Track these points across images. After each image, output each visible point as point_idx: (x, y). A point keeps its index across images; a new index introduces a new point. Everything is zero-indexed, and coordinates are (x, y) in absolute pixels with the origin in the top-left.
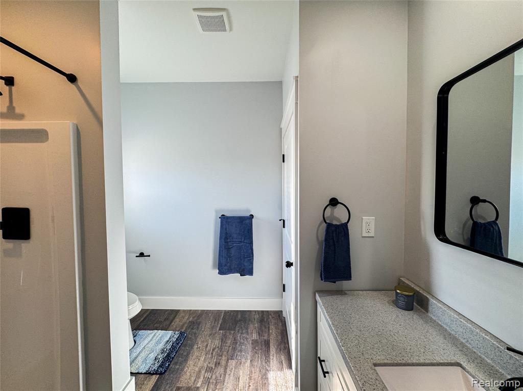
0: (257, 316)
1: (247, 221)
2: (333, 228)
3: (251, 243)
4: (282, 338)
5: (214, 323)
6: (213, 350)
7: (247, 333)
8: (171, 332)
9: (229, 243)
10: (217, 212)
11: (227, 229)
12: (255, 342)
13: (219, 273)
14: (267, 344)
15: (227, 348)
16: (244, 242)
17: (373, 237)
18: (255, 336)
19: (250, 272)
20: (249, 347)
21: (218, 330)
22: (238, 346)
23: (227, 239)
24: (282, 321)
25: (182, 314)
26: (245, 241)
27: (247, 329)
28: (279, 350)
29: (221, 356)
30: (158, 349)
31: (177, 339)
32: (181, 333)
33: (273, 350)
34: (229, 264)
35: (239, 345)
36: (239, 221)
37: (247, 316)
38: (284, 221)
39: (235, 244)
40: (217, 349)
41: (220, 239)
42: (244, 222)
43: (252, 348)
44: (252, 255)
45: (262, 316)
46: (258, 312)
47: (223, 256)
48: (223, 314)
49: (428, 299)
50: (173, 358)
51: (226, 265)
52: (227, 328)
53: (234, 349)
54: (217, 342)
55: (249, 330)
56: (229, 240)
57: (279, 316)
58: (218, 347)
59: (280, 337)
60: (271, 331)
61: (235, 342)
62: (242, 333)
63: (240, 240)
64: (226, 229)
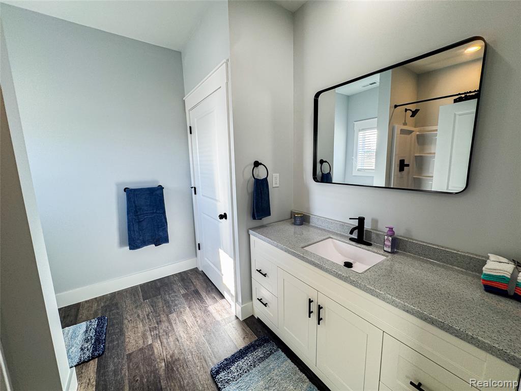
0: (176, 278)
1: (158, 192)
2: (260, 182)
3: (164, 213)
4: (207, 284)
5: (135, 298)
6: (148, 315)
7: (175, 292)
8: (84, 323)
9: (139, 216)
10: (118, 185)
11: (136, 202)
12: (185, 296)
13: (130, 249)
14: (197, 292)
15: (162, 309)
16: (156, 213)
17: (278, 187)
18: (183, 292)
19: (166, 240)
20: (182, 300)
21: (142, 300)
22: (170, 303)
23: (137, 212)
24: (201, 274)
25: (86, 305)
26: (158, 212)
27: (172, 289)
28: (208, 292)
29: (159, 315)
30: (78, 342)
31: (98, 325)
32: (98, 319)
33: (203, 294)
34: (141, 238)
35: (172, 303)
36: (148, 192)
37: (166, 281)
38: (195, 188)
39: (146, 217)
40: (151, 313)
41: (128, 214)
42: (154, 193)
43: (185, 299)
44: (166, 225)
45: (182, 276)
46: (176, 275)
47: (134, 231)
48: (139, 288)
49: (310, 216)
50: (105, 339)
51: (138, 239)
52: (152, 296)
53: (169, 307)
54: (148, 309)
55: (175, 289)
56: (139, 213)
57: (196, 271)
58: (152, 312)
59: (205, 285)
60: (195, 283)
61: (166, 302)
62: (169, 294)
63: (152, 211)
64: (134, 202)
